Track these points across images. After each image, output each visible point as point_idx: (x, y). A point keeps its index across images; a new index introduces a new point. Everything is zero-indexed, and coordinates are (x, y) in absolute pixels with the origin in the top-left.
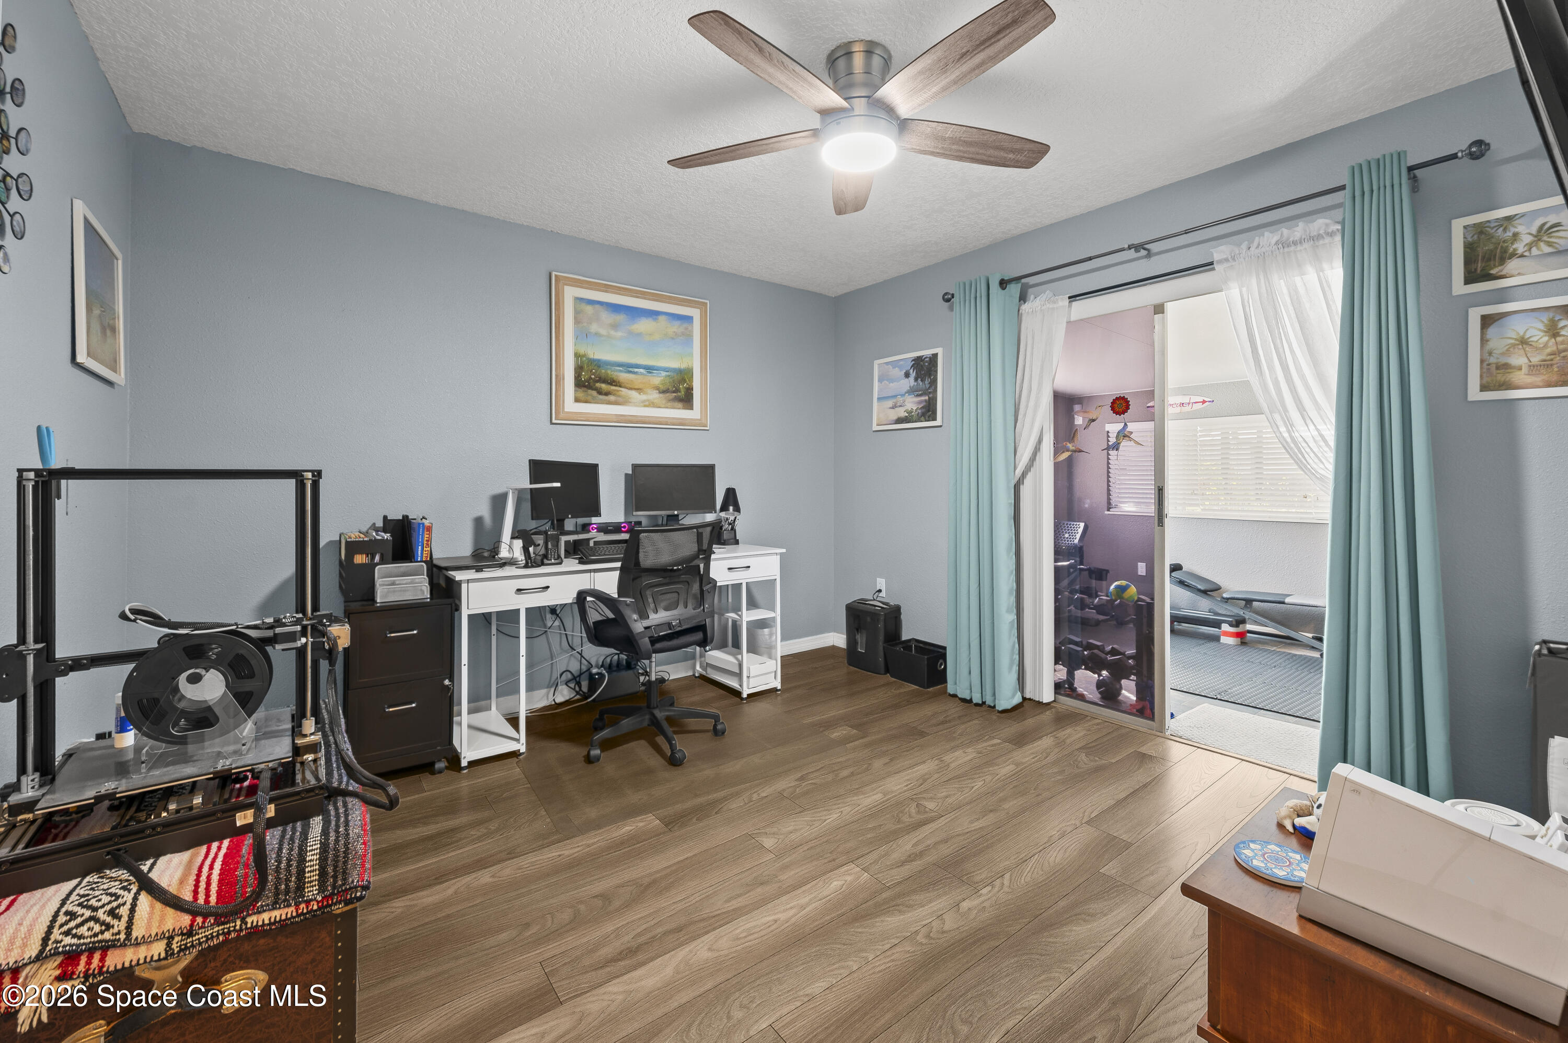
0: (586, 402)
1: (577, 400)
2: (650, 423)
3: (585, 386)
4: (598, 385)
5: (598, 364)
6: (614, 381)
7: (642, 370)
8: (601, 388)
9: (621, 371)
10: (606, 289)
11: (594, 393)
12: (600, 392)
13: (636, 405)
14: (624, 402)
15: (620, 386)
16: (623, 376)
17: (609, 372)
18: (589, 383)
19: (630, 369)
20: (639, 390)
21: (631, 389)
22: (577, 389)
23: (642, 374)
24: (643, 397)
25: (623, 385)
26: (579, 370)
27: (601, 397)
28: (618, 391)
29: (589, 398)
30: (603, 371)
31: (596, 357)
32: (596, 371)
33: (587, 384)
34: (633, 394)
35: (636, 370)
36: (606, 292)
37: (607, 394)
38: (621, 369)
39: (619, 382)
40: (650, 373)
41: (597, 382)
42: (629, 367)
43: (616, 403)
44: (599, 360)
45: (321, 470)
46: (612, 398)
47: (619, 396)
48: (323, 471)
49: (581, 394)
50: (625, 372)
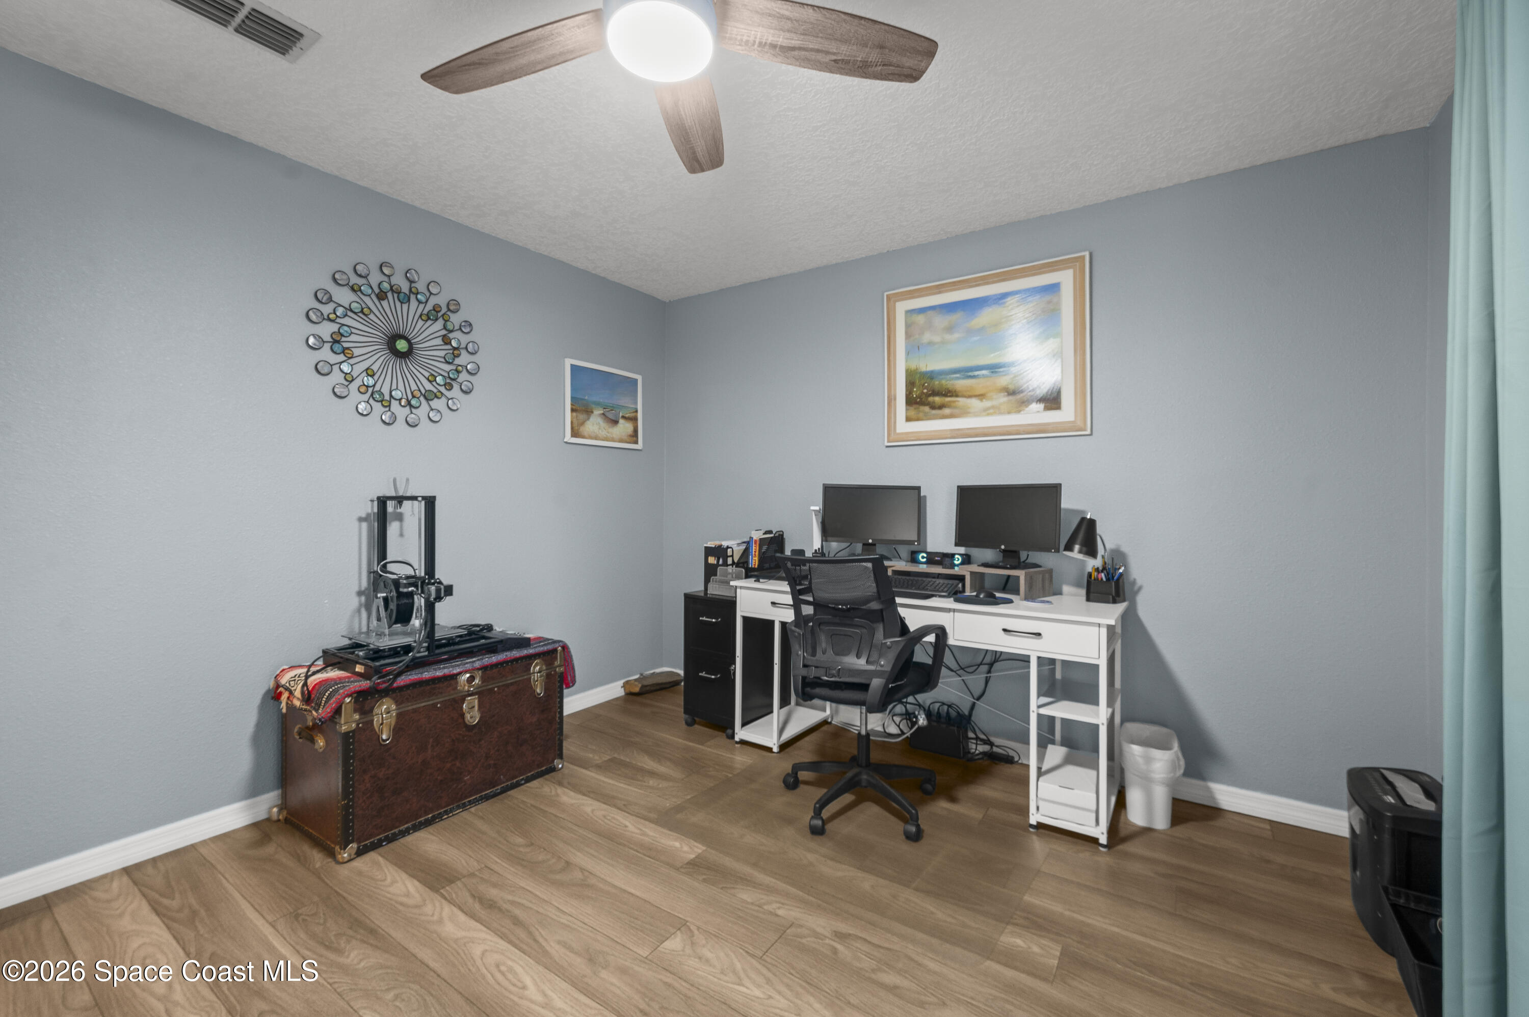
0: (918, 419)
1: (908, 419)
2: (994, 435)
3: (916, 403)
4: (931, 399)
5: (931, 375)
6: (949, 391)
7: (984, 372)
8: (934, 402)
9: (958, 378)
10: (939, 289)
11: (927, 409)
12: (933, 407)
13: (976, 415)
14: (964, 413)
15: (957, 396)
16: (960, 384)
17: (944, 382)
18: (921, 399)
19: (970, 374)
20: (981, 397)
21: (970, 397)
22: (908, 407)
23: (984, 376)
24: (987, 404)
25: (960, 394)
26: (910, 384)
27: (934, 412)
28: (954, 402)
29: (921, 415)
30: (937, 383)
31: (930, 368)
32: (929, 385)
33: (918, 400)
34: (975, 403)
35: (976, 373)
36: (940, 293)
37: (941, 407)
38: (958, 375)
39: (955, 391)
40: (996, 372)
41: (930, 395)
42: (967, 372)
43: (951, 416)
44: (932, 372)
45: (434, 497)
46: (947, 411)
47: (955, 407)
48: (437, 499)
49: (912, 413)
50: (963, 378)
